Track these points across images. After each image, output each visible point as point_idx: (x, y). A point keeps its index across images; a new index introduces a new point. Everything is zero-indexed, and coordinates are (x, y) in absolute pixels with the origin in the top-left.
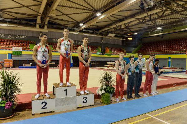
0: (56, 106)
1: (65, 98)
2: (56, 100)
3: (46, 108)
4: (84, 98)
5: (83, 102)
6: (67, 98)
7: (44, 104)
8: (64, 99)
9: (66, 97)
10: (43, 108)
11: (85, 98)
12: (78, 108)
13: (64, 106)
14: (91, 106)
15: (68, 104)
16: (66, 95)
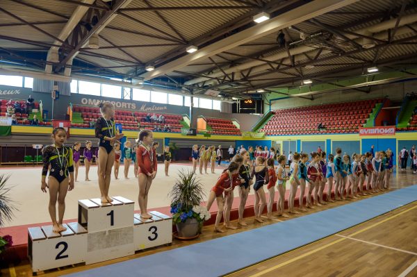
0: (90, 250)
1: (110, 231)
2: (89, 237)
3: (67, 256)
4: (150, 230)
5: (150, 238)
6: (113, 231)
7: (62, 247)
8: (107, 233)
9: (112, 228)
10: (58, 257)
11: (153, 230)
12: (136, 252)
13: (108, 250)
14: (165, 245)
15: (115, 246)
16: (112, 224)
